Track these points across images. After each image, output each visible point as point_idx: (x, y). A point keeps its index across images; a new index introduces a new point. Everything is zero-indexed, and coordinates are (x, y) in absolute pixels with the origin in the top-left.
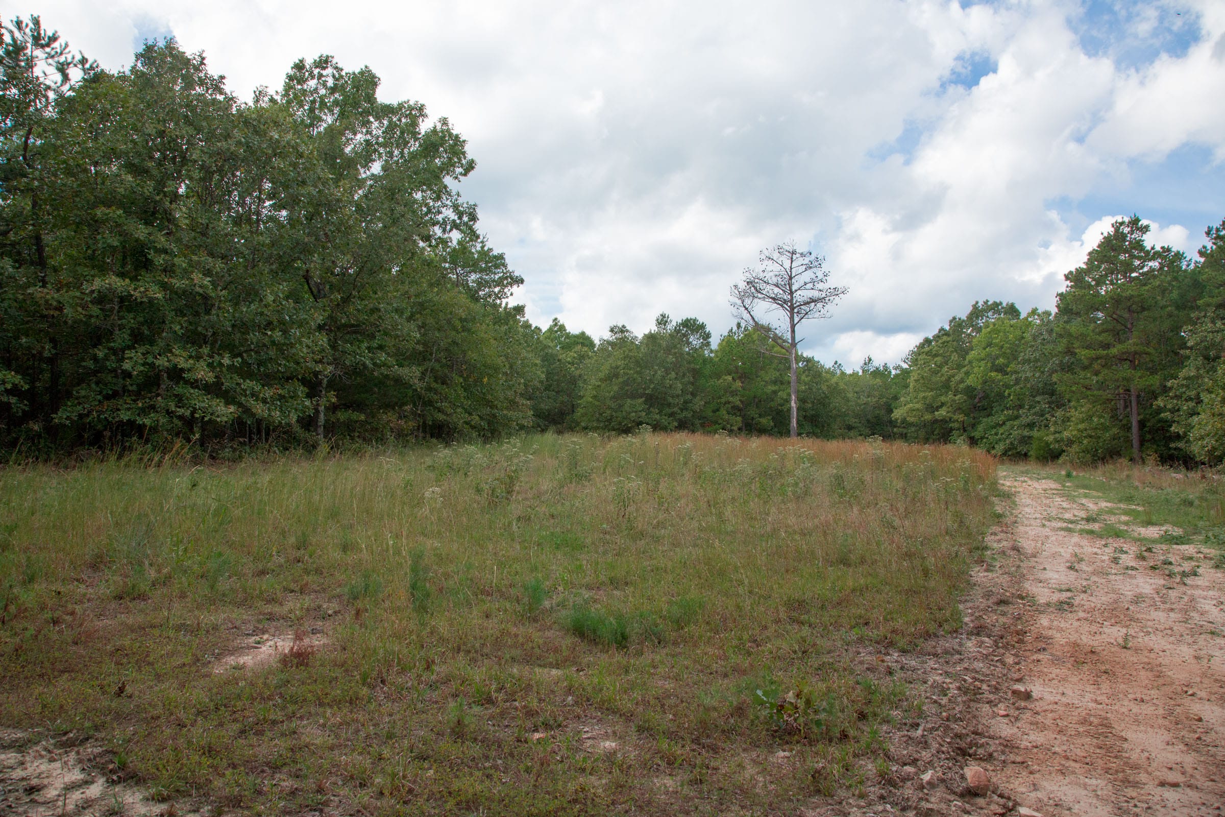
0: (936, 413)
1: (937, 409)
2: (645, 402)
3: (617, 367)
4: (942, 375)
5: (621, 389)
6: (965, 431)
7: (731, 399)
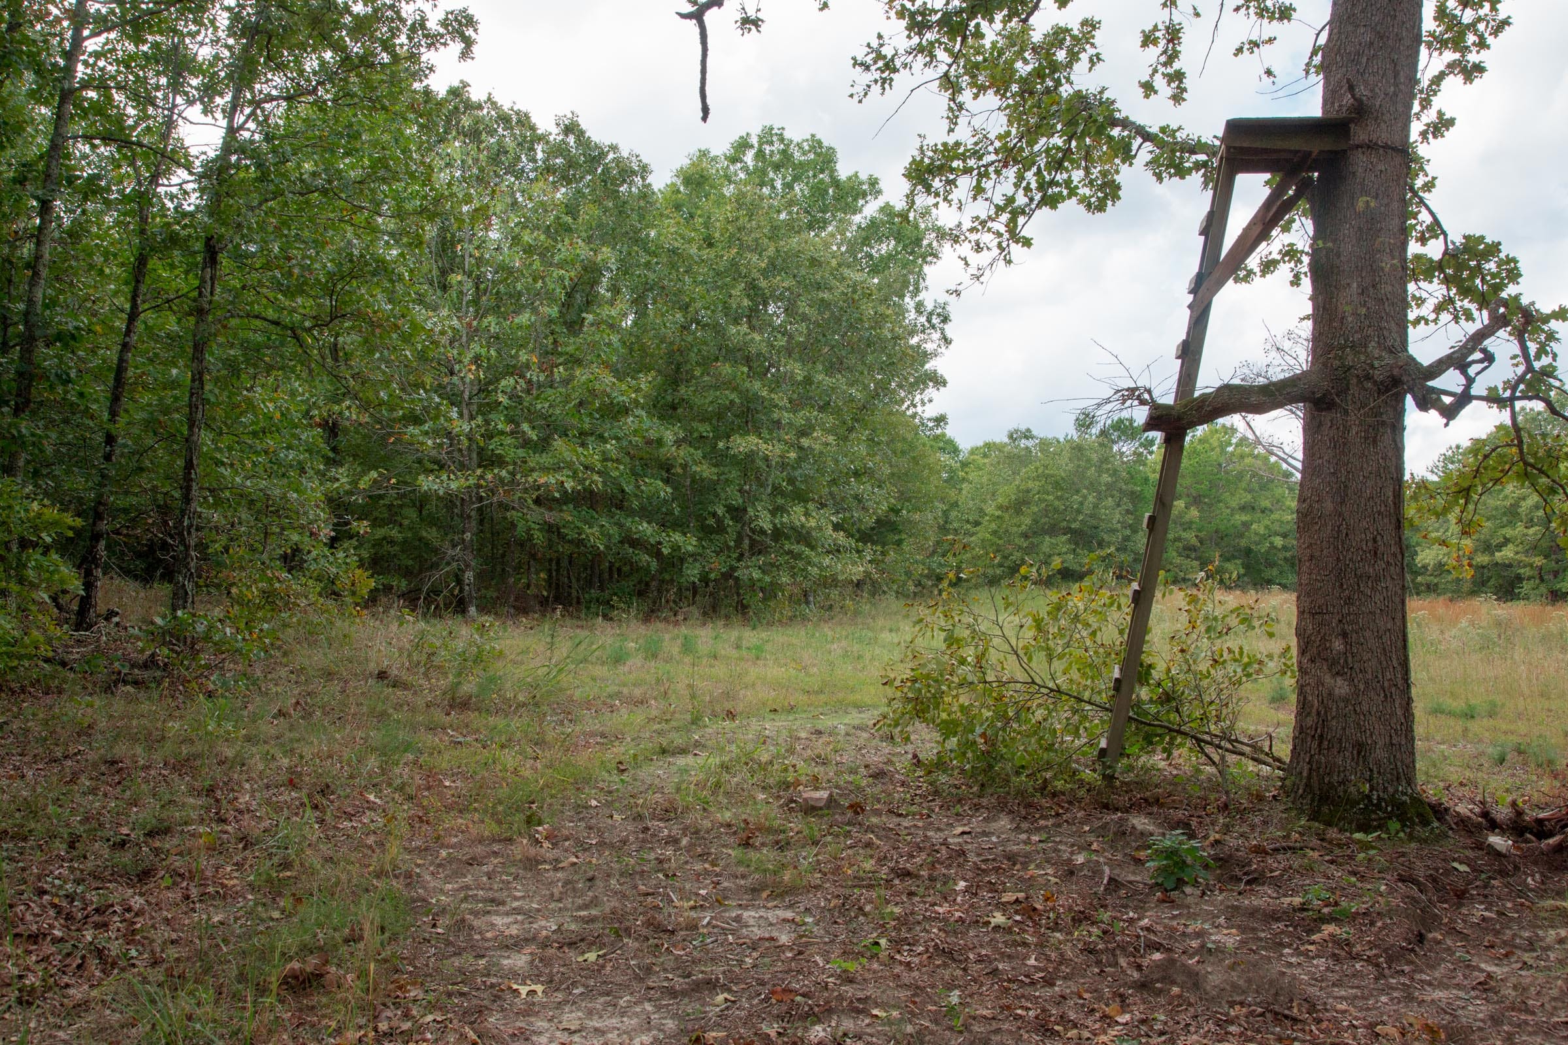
0: (1497, 554)
1: (1499, 547)
2: (1069, 541)
3: (1028, 491)
4: (1506, 497)
5: (1036, 521)
6: (1542, 580)
7: (1184, 535)
